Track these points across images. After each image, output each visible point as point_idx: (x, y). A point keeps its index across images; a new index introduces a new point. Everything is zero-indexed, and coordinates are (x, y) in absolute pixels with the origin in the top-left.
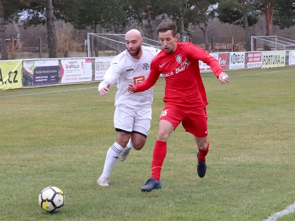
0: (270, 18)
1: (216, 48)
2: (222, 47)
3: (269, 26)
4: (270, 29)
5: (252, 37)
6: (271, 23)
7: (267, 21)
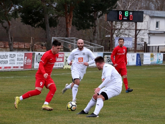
0: (69, 20)
1: (14, 47)
2: (20, 46)
3: (69, 28)
4: (69, 31)
5: (53, 38)
6: (70, 26)
7: (67, 23)
